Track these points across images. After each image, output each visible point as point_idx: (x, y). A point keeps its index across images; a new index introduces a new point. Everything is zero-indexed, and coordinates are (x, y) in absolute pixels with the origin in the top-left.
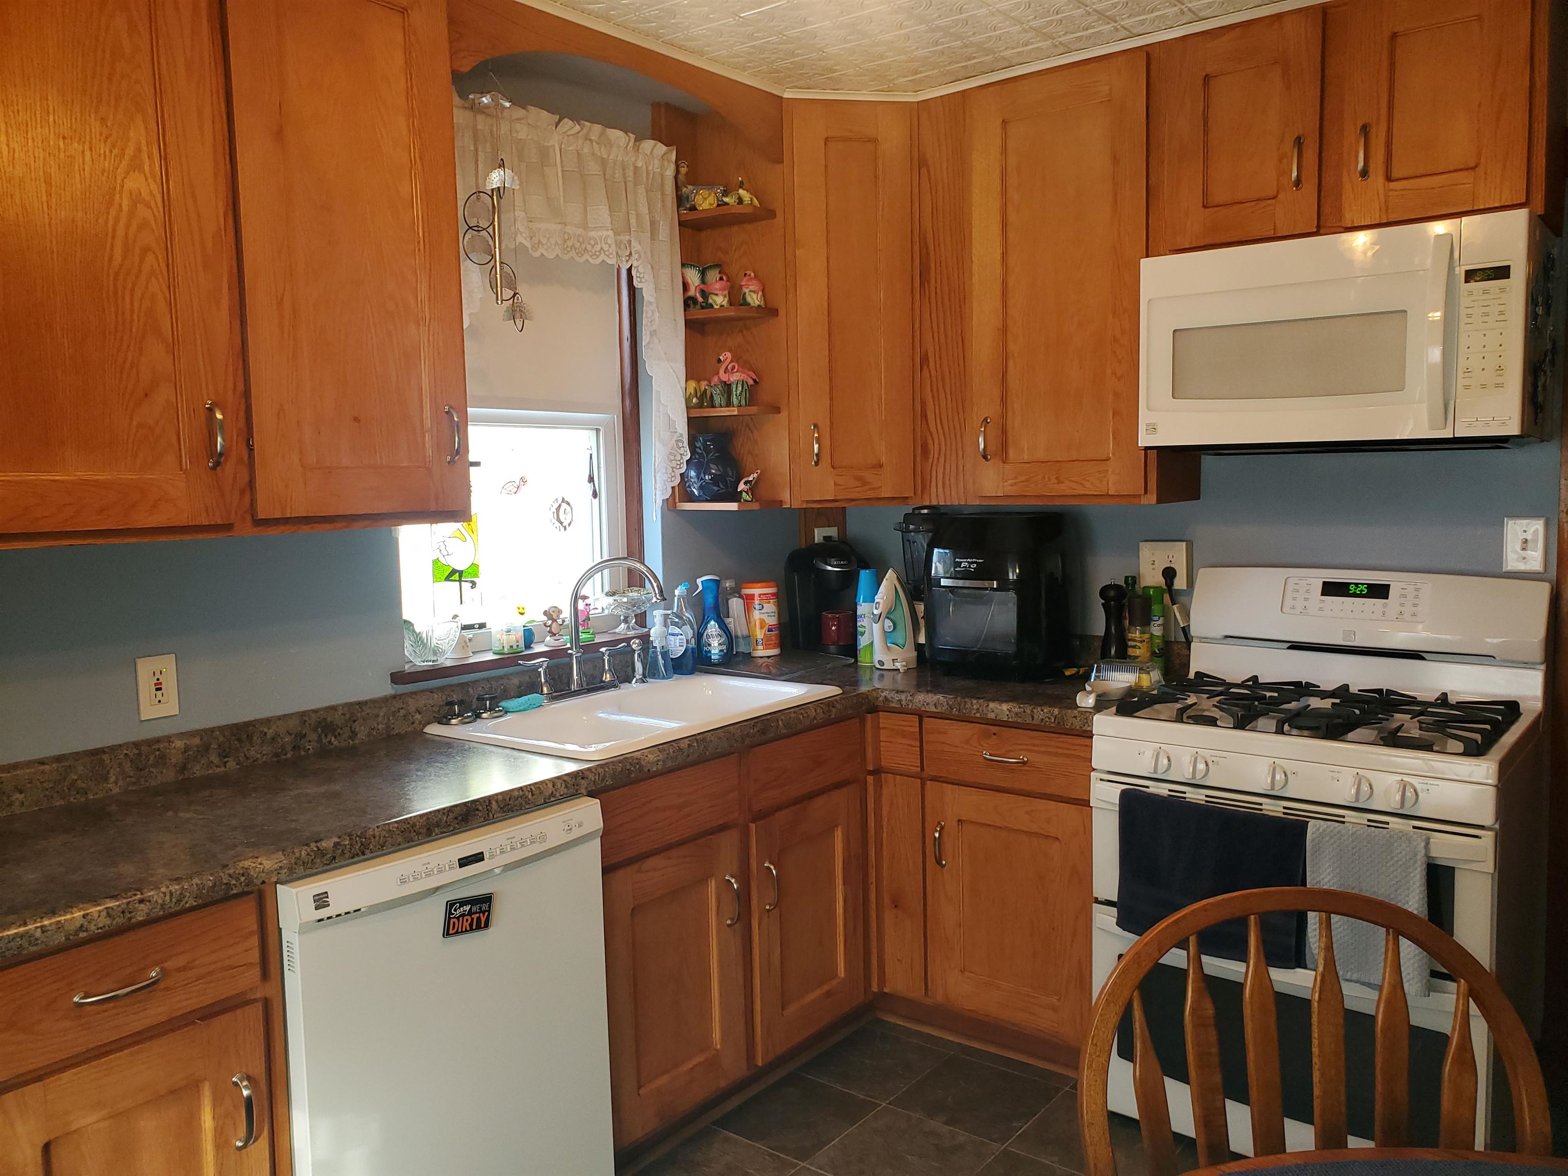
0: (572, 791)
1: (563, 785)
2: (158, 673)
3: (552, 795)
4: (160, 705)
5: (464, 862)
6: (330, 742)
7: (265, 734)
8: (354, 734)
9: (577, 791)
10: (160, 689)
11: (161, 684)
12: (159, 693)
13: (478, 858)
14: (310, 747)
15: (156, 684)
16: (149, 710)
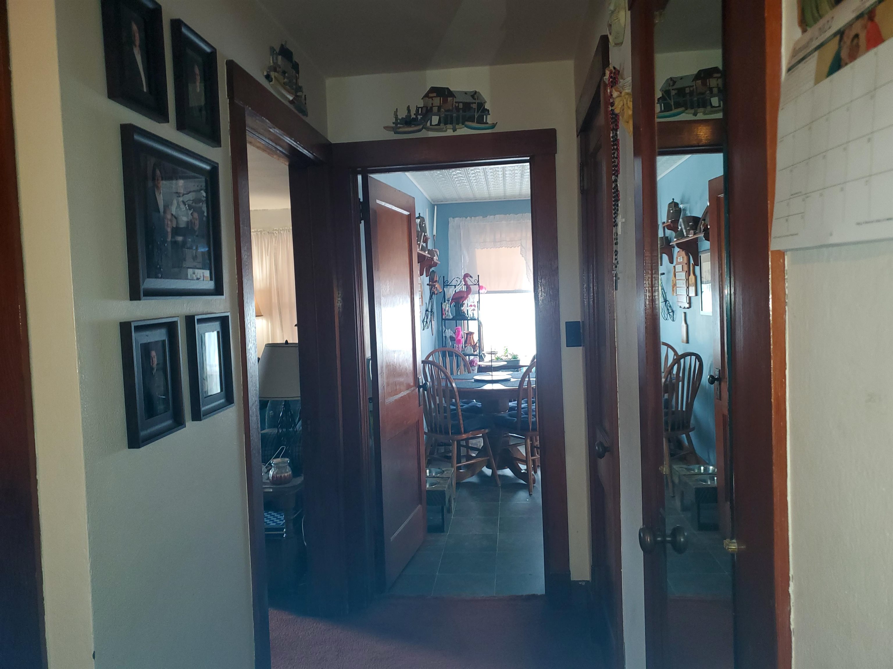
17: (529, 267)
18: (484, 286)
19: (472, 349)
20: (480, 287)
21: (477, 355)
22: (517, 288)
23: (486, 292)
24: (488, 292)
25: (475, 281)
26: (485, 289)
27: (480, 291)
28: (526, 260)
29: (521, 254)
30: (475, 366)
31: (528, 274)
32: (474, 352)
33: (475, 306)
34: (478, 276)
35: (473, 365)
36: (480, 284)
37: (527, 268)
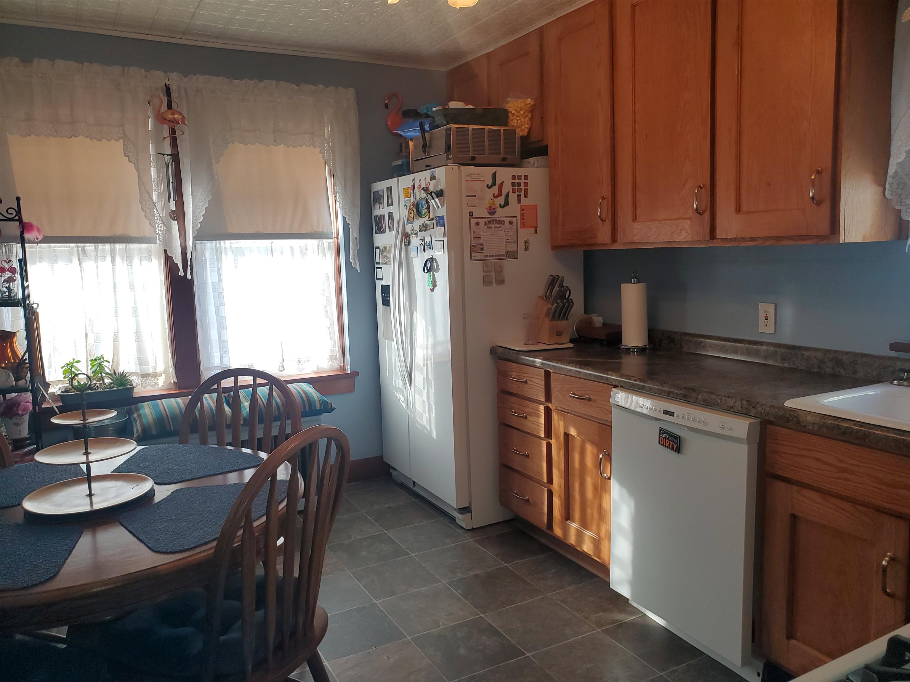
0: (744, 411)
1: (740, 405)
2: (767, 311)
3: (732, 407)
4: (766, 327)
5: (666, 412)
6: (840, 371)
7: (804, 355)
8: (855, 372)
9: (748, 413)
10: (767, 319)
11: (767, 317)
12: (766, 321)
13: (672, 414)
14: (828, 370)
15: (766, 317)
16: (762, 329)
17: (144, 186)
18: (35, 223)
19: (11, 375)
20: (25, 227)
21: (25, 390)
22: (119, 231)
23: (40, 238)
24: (47, 240)
25: (10, 211)
26: (39, 230)
27: (27, 236)
28: (137, 171)
29: (125, 156)
30: (23, 415)
31: (144, 202)
32: (17, 380)
33: (12, 270)
34: (18, 199)
35: (18, 414)
36: (25, 219)
37: (140, 189)
